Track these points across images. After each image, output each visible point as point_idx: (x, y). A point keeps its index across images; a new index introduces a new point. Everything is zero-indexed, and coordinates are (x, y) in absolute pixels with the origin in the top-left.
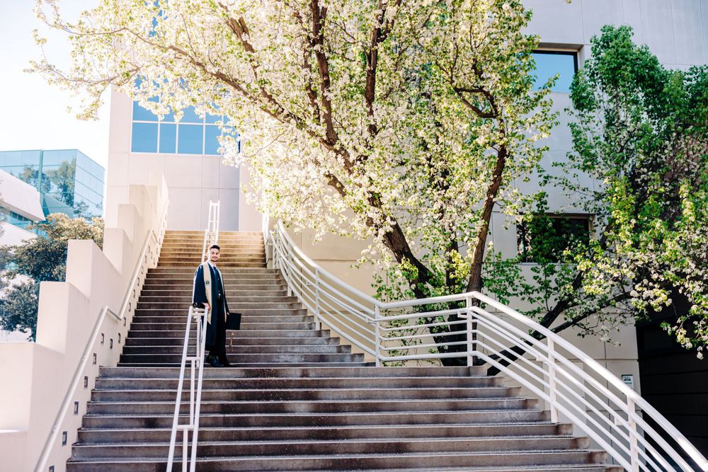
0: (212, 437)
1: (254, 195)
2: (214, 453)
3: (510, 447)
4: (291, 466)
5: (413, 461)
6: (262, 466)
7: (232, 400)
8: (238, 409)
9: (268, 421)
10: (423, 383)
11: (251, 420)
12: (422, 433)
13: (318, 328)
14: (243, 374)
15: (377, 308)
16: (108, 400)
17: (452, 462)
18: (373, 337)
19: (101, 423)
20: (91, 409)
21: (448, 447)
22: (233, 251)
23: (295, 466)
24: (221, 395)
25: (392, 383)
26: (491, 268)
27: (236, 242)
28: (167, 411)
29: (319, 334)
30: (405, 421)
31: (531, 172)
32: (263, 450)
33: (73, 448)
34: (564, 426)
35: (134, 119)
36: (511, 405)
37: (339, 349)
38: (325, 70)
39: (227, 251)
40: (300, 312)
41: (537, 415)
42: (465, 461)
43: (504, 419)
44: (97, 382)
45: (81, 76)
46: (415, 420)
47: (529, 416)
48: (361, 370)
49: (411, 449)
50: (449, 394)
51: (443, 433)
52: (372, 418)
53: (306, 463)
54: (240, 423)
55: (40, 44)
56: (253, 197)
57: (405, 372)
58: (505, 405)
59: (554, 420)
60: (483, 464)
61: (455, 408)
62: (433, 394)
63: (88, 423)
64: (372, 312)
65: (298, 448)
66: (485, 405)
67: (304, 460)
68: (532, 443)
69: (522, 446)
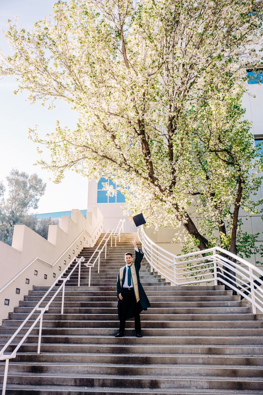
0: (71, 318)
1: (127, 211)
2: (68, 326)
3: (225, 326)
4: (103, 333)
5: (168, 332)
6: (88, 332)
7: (89, 301)
8: (89, 305)
9: (101, 311)
10: (188, 294)
11: (92, 311)
12: (178, 318)
13: (152, 271)
14: (99, 289)
15: (174, 259)
16: (31, 300)
17: (189, 333)
18: (173, 273)
19: (22, 311)
20: (21, 304)
21: (190, 326)
22: (129, 241)
23: (105, 333)
24: (84, 299)
25: (171, 294)
26: (241, 240)
27: (131, 237)
28: (55, 306)
29: (152, 274)
30: (171, 312)
31: (257, 190)
32: (92, 325)
33: (3, 322)
34: (259, 316)
35: (98, 189)
36: (232, 305)
37: (159, 281)
38: (147, 147)
39: (126, 241)
40: (146, 264)
41: (245, 310)
42: (196, 333)
43: (227, 312)
44: (30, 293)
45: (55, 165)
46: (177, 312)
47: (241, 310)
48: (157, 288)
49: (170, 326)
50: (200, 299)
51: (190, 318)
52: (154, 310)
53: (111, 331)
54: (87, 312)
55: (40, 153)
56: (127, 212)
57: (180, 288)
58: (229, 304)
59: (254, 312)
60: (207, 335)
61: (201, 306)
62: (192, 299)
63: (16, 311)
64: (172, 261)
65: (110, 324)
66: (218, 305)
67: (110, 330)
68: (238, 324)
69: (232, 326)
